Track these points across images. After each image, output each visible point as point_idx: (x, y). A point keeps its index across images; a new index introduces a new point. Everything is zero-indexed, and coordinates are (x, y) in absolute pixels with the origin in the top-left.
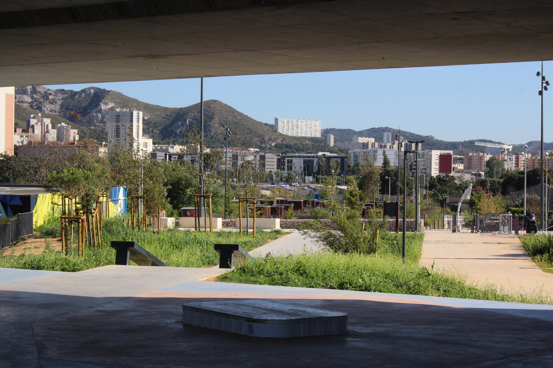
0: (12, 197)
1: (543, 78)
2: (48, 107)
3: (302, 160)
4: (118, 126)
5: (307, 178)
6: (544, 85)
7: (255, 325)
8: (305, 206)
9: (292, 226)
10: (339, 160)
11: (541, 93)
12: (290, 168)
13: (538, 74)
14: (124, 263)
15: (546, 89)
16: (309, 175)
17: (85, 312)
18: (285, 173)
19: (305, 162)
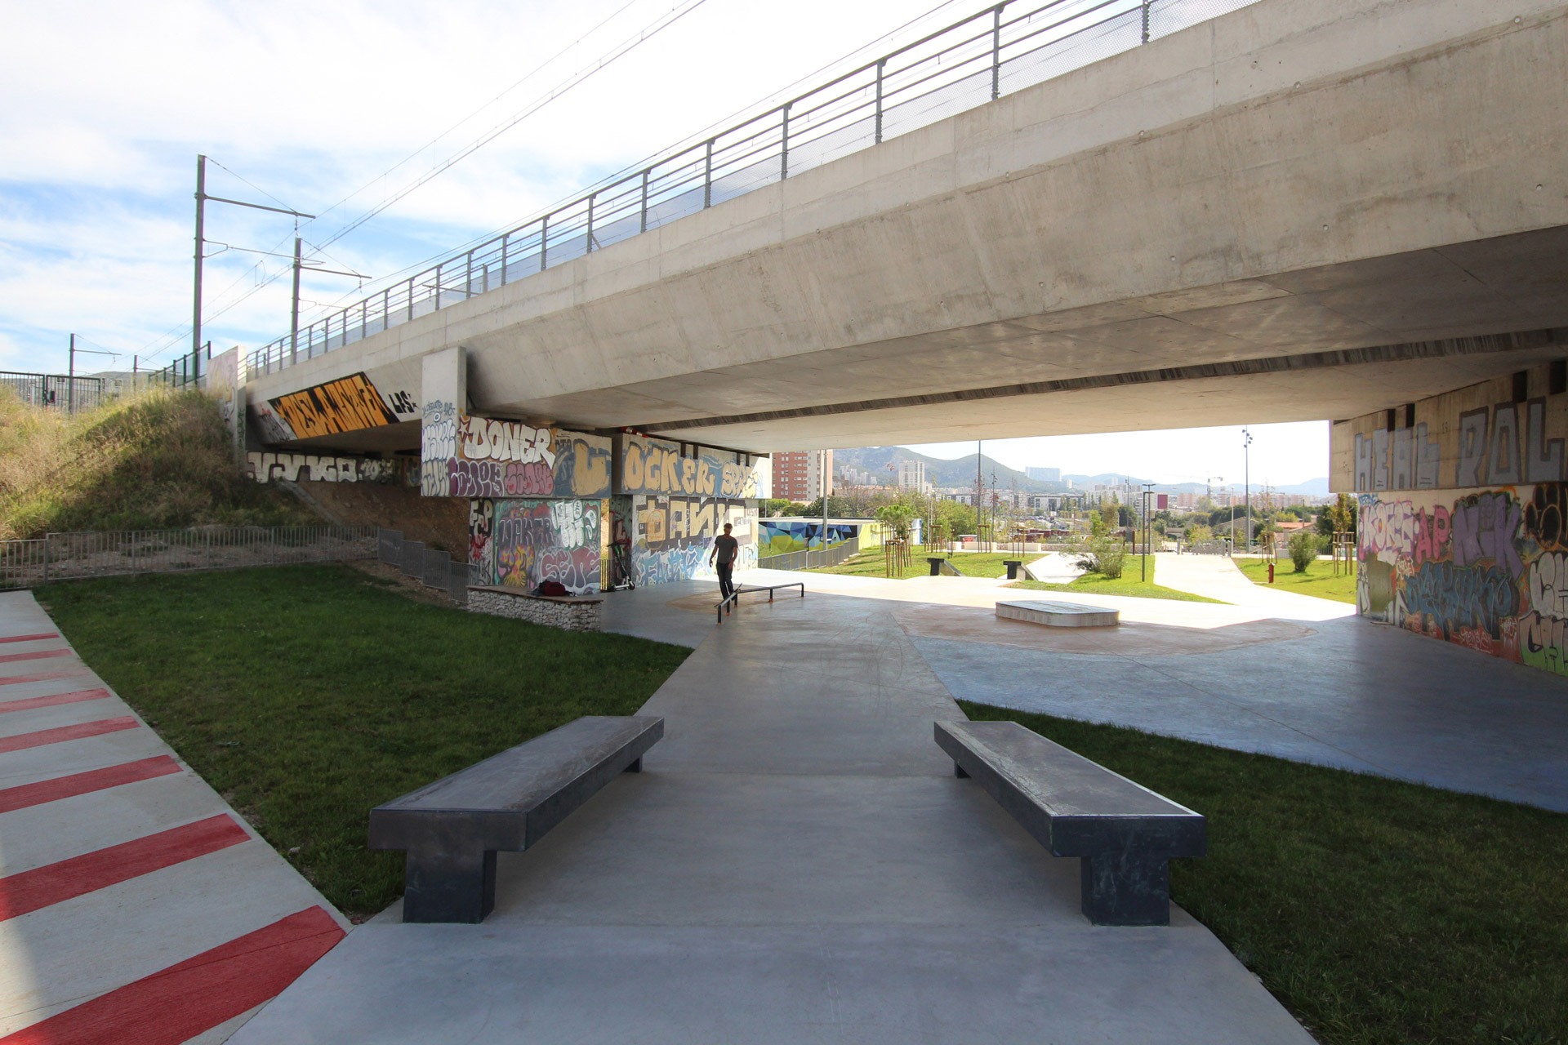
0: (844, 526)
1: (1248, 435)
2: (855, 461)
3: (1047, 499)
4: (906, 471)
5: (1052, 512)
6: (1249, 440)
7: (1051, 617)
8: (1052, 534)
9: (1051, 549)
10: (1077, 499)
11: (1245, 446)
12: (1038, 506)
13: (1244, 431)
14: (937, 574)
15: (1250, 442)
16: (1054, 510)
17: (924, 606)
18: (1035, 509)
19: (1050, 501)
